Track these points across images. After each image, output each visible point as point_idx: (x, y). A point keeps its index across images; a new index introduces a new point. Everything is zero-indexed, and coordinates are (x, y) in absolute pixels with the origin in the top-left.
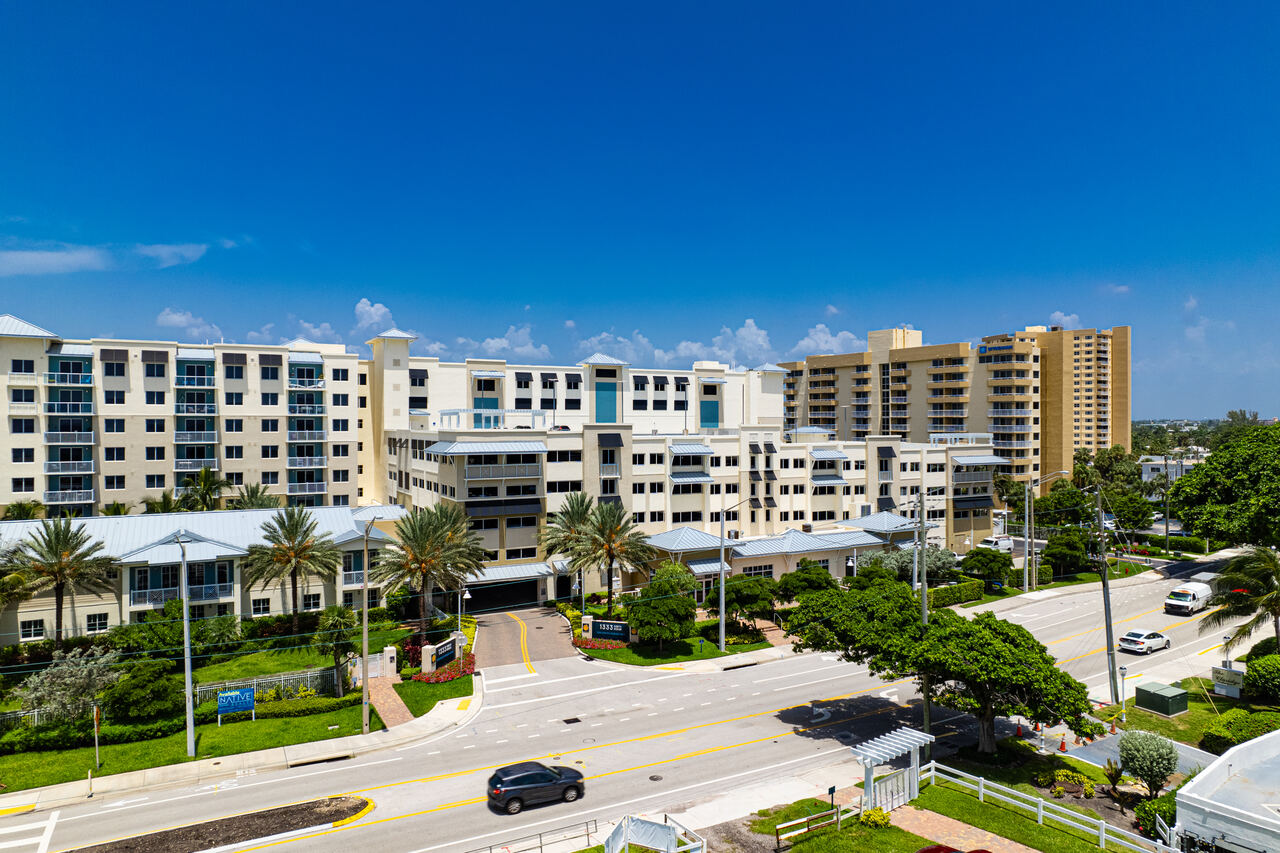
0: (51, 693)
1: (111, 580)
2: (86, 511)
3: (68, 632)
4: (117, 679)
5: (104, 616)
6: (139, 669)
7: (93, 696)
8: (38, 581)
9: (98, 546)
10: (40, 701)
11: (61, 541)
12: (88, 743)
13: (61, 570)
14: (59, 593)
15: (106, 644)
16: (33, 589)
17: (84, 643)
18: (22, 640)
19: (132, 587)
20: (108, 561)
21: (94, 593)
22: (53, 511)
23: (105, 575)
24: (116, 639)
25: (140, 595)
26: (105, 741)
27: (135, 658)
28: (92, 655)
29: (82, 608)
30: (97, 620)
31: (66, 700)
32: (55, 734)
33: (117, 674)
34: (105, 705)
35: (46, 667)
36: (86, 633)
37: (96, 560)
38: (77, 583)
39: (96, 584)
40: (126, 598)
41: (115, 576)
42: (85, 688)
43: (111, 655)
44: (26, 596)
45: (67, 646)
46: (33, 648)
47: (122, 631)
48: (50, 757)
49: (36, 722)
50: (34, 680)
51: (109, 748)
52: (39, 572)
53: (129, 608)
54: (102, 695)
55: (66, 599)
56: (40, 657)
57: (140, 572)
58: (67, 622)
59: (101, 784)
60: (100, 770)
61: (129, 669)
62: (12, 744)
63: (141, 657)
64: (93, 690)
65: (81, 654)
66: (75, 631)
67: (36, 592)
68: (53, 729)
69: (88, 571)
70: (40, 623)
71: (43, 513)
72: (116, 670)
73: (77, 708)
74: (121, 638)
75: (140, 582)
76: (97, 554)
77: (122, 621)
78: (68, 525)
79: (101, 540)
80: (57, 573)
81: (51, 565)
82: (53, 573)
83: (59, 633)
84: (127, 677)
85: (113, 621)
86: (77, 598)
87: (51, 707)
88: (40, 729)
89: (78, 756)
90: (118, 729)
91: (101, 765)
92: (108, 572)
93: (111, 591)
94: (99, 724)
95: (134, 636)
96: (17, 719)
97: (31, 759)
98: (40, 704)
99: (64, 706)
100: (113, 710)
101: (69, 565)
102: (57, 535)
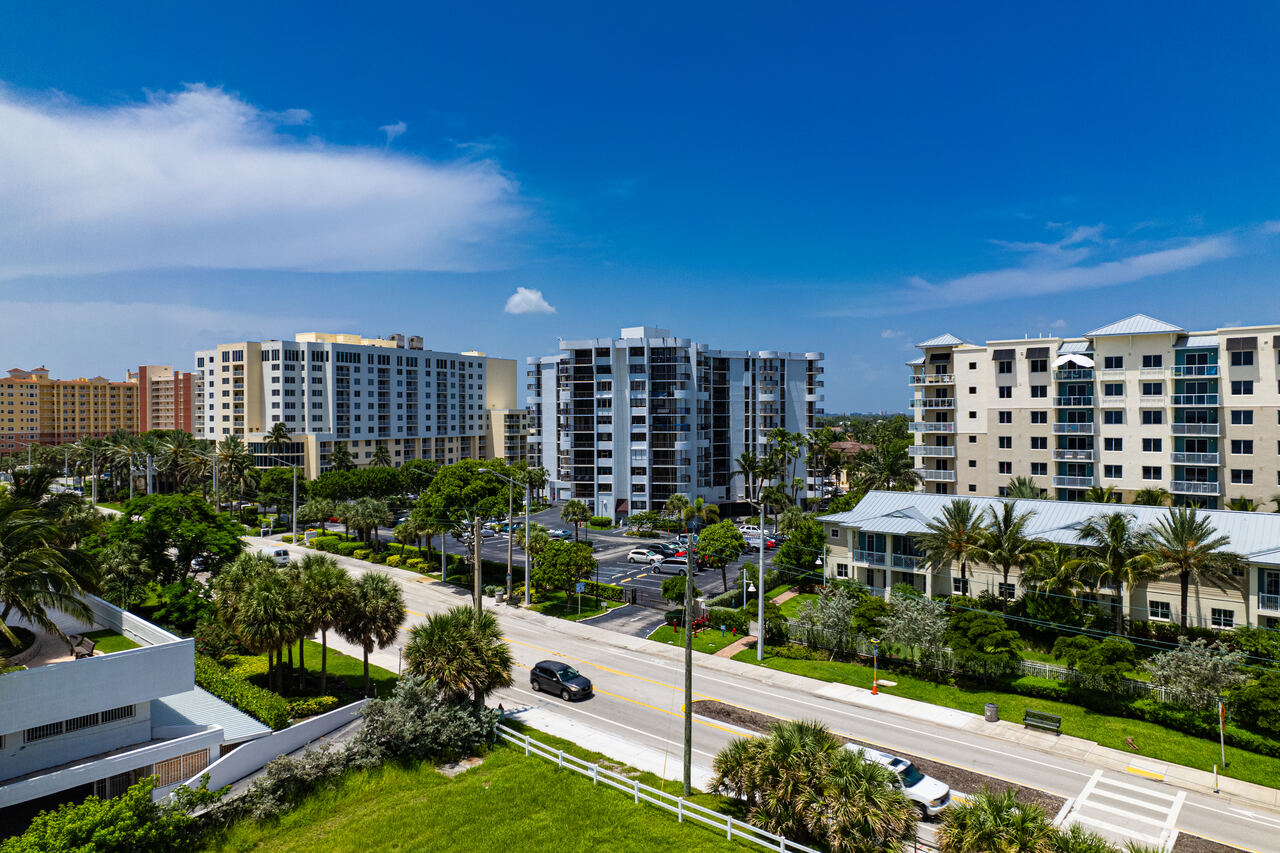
0: (1177, 676)
1: (1238, 578)
2: (1212, 503)
3: (1193, 622)
4: (1245, 682)
5: (1230, 614)
6: (1269, 679)
7: (1217, 692)
8: (1165, 565)
9: (1223, 540)
10: (1167, 680)
11: (1186, 530)
12: (1214, 737)
13: (1187, 558)
14: (1184, 580)
15: (1233, 643)
16: (1160, 572)
17: (1210, 637)
18: (1151, 618)
19: (1261, 589)
20: (1232, 558)
21: (1219, 587)
22: (1178, 500)
23: (1231, 572)
24: (1242, 640)
25: (1269, 599)
26: (1230, 741)
27: (1265, 666)
28: (1217, 649)
29: (1206, 601)
30: (1223, 616)
31: (1192, 687)
32: (1181, 716)
33: (1243, 677)
34: (1231, 704)
35: (1173, 648)
36: (1211, 626)
37: (1222, 554)
38: (1202, 574)
39: (1221, 579)
40: (1253, 599)
41: (1241, 574)
42: (1210, 681)
43: (1236, 655)
44: (1154, 577)
45: (1193, 634)
46: (1160, 628)
47: (1247, 632)
48: (1177, 736)
49: (1162, 699)
50: (1161, 658)
51: (1234, 750)
52: (1166, 557)
53: (1257, 611)
54: (1227, 693)
55: (1191, 588)
56: (1167, 639)
57: (1270, 575)
58: (1191, 610)
59: (1227, 784)
60: (1225, 770)
61: (1258, 676)
62: (1143, 712)
63: (1272, 666)
64: (1218, 686)
65: (1206, 646)
66: (1199, 621)
67: (1162, 576)
68: (1180, 710)
69: (1212, 563)
70: (1166, 606)
71: (1169, 502)
72: (1243, 673)
73: (1202, 698)
74: (1248, 641)
75: (1269, 585)
76: (1223, 549)
77: (1248, 623)
78: (1193, 515)
79: (1228, 534)
80: (1182, 561)
81: (1177, 552)
82: (1178, 560)
83: (1184, 619)
84: (1255, 683)
85: (1239, 620)
86: (1201, 589)
87: (1177, 689)
88: (1166, 707)
89: (1204, 746)
90: (1245, 735)
91: (1227, 765)
92: (1234, 569)
93: (1238, 589)
94: (1225, 723)
95: (1263, 642)
96: (1147, 690)
97: (1159, 732)
98: (1167, 683)
99: (1189, 691)
100: (1238, 713)
101: (1193, 555)
102: (1182, 524)
